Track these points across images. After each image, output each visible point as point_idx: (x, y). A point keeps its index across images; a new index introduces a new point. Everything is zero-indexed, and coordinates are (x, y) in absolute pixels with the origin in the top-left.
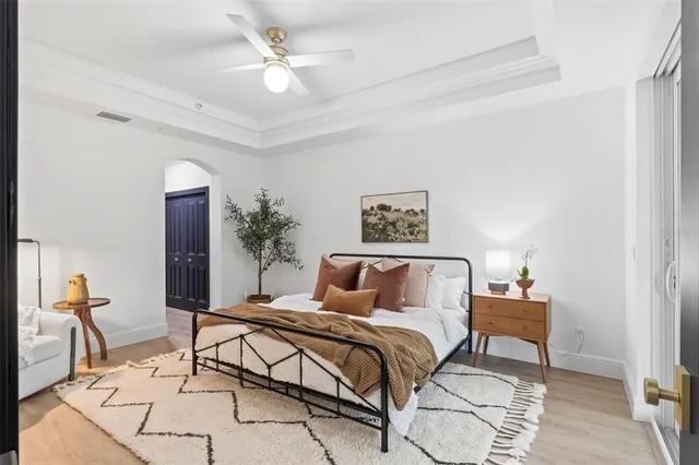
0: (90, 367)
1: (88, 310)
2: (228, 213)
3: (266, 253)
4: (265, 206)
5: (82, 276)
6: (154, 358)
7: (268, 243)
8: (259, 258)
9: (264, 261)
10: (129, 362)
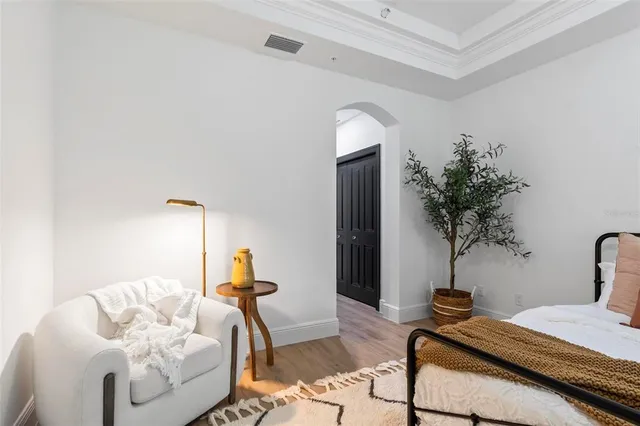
0: (254, 379)
1: (253, 298)
2: (409, 174)
3: (464, 230)
4: (466, 159)
5: (247, 252)
6: (331, 379)
7: (469, 215)
8: (452, 239)
9: (459, 243)
10: (300, 383)
